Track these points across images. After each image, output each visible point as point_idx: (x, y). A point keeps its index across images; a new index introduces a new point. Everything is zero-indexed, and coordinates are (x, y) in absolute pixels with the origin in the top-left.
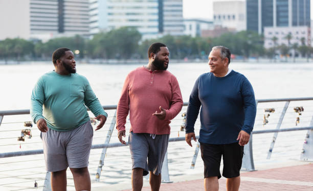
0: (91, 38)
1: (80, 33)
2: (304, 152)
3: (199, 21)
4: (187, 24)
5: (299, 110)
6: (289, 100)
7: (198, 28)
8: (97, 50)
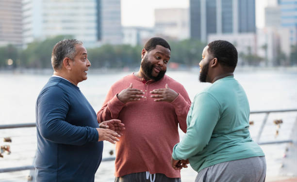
0: (25, 47)
1: (13, 43)
2: (283, 166)
3: (139, 29)
4: (126, 32)
5: (278, 122)
6: (268, 112)
7: (138, 36)
8: (32, 60)
